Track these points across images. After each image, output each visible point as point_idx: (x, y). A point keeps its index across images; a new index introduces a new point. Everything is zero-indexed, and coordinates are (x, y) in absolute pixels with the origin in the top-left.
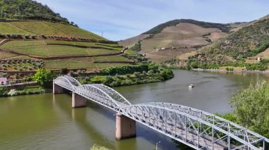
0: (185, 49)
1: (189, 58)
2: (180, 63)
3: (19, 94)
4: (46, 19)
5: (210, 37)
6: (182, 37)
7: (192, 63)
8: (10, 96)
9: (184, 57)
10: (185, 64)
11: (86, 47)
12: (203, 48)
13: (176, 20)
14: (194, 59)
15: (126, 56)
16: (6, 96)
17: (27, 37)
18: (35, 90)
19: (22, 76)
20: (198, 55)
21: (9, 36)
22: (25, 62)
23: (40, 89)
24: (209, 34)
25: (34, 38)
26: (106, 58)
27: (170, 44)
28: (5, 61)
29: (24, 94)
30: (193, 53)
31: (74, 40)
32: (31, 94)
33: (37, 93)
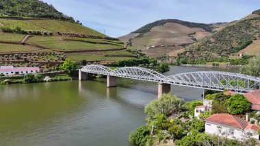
0: (173, 47)
1: (179, 55)
2: (170, 59)
3: (52, 81)
4: (56, 18)
5: (195, 36)
6: (170, 36)
7: (181, 60)
8: (45, 81)
9: (173, 54)
10: (175, 61)
11: (95, 43)
12: (190, 46)
13: (163, 20)
14: (183, 56)
15: (129, 51)
16: (42, 81)
17: (45, 34)
18: (64, 78)
19: (51, 66)
20: (186, 52)
21: (30, 32)
22: (50, 54)
23: (67, 77)
24: (194, 33)
25: (51, 34)
26: (114, 53)
27: (159, 42)
28: (35, 54)
29: (56, 80)
30: (182, 50)
31: (84, 37)
32: (61, 80)
33: (66, 80)
